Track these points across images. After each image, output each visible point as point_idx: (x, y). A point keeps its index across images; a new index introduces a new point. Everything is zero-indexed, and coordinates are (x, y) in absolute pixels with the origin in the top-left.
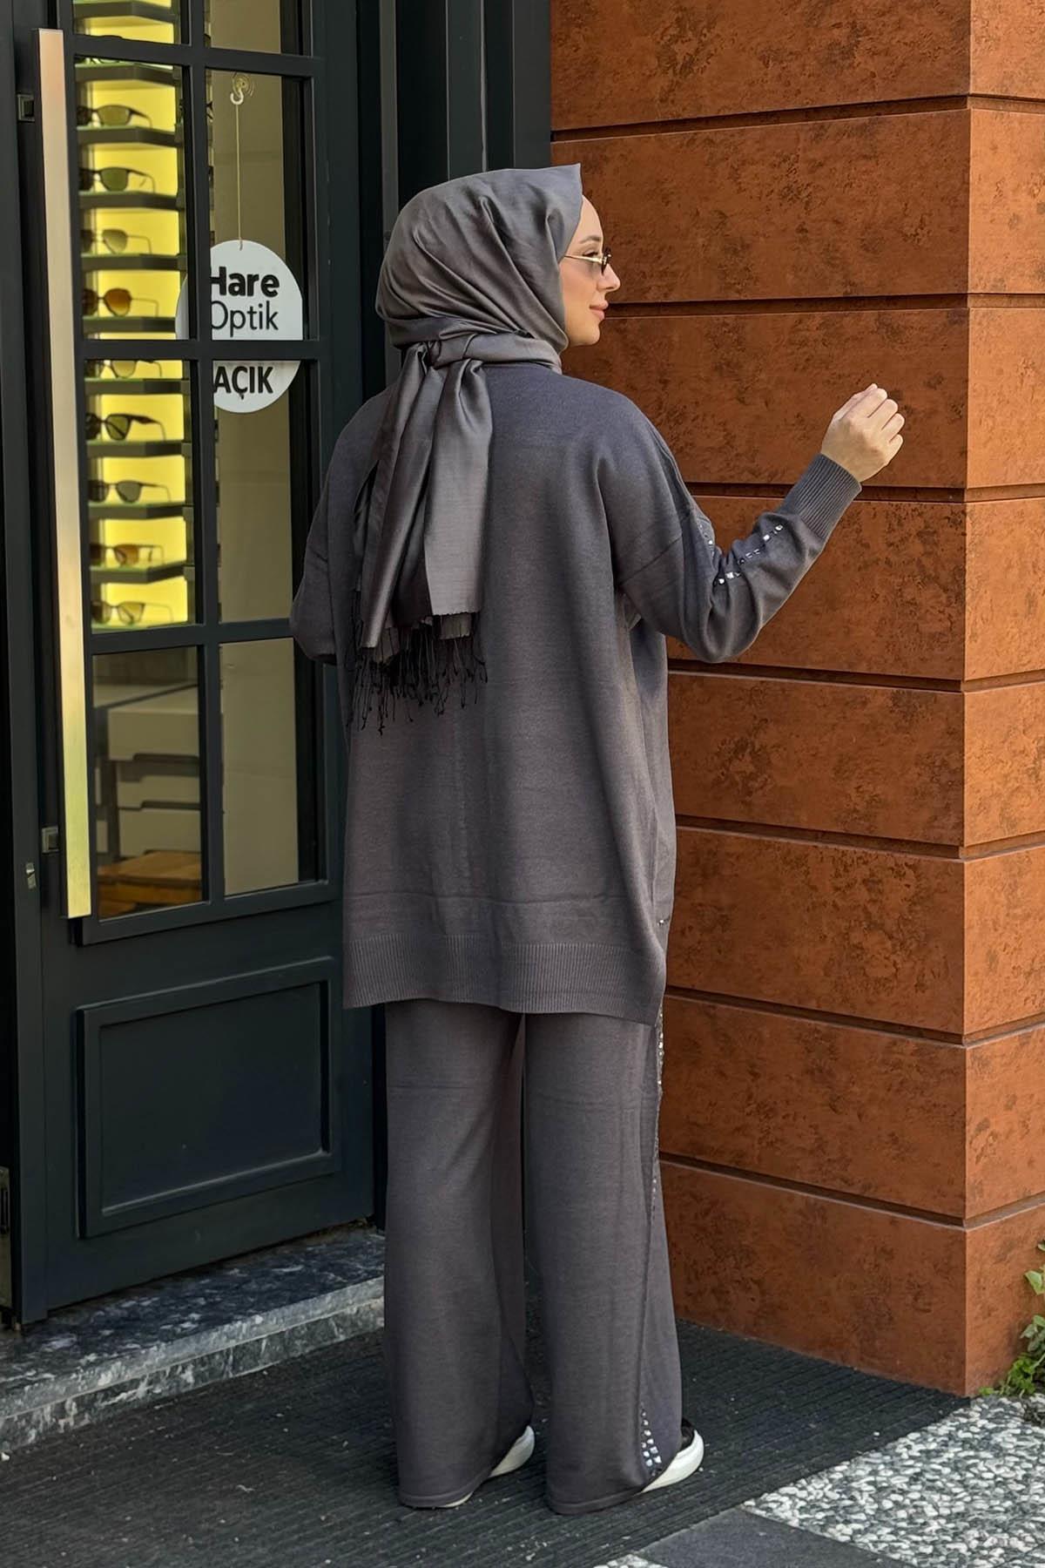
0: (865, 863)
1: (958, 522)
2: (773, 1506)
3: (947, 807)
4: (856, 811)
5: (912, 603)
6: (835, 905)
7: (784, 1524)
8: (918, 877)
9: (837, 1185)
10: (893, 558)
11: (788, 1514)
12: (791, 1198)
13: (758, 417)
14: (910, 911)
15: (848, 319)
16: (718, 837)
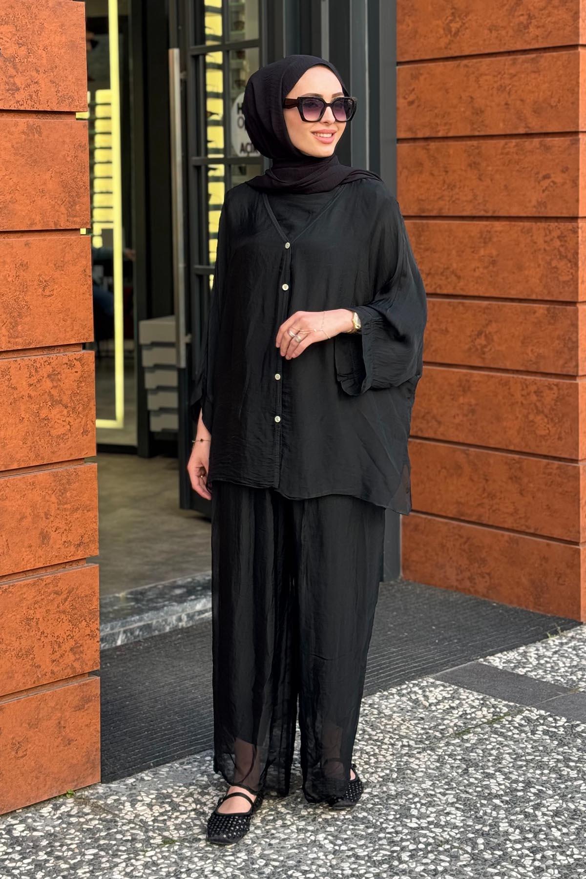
0: (535, 384)
1: (575, 231)
2: (492, 661)
3: (571, 358)
4: (531, 361)
5: (556, 267)
6: (522, 403)
7: (496, 668)
8: (559, 389)
9: (523, 528)
10: (547, 248)
11: (498, 664)
12: (503, 536)
13: (488, 187)
14: (555, 405)
15: (527, 143)
16: (471, 375)
